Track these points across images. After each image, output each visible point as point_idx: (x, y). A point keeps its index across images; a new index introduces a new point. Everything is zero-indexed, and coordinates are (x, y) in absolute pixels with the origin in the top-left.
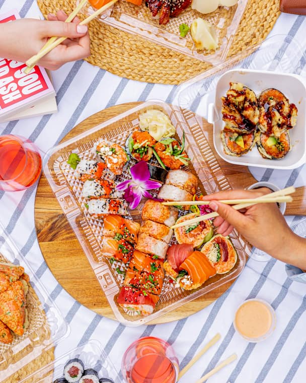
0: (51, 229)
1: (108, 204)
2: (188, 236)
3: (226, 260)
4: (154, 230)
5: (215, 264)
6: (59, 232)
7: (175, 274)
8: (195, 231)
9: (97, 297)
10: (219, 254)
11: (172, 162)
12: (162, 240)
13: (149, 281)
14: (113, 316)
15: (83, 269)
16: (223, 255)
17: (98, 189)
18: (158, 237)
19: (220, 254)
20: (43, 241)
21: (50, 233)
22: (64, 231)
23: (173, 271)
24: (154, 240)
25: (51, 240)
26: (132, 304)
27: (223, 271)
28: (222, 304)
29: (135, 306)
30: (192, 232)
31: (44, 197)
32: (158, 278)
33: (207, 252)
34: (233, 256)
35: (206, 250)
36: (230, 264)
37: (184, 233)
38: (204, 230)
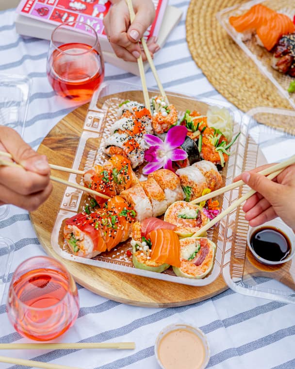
0: (60, 141)
1: (127, 139)
2: (178, 220)
3: (197, 265)
4: (151, 186)
5: (184, 260)
6: (66, 147)
7: (139, 236)
8: (188, 221)
9: (49, 218)
11: (211, 151)
12: (151, 201)
13: (111, 218)
14: (48, 243)
15: (58, 188)
16: (197, 259)
17: (129, 124)
18: (150, 194)
19: (196, 255)
20: (45, 145)
21: (57, 143)
22: (69, 149)
23: (139, 233)
24: (144, 194)
25: (52, 149)
26: (78, 226)
27: (187, 272)
28: (160, 319)
29: (79, 230)
30: (184, 220)
31: (77, 116)
32: (121, 227)
33: (185, 245)
34: (207, 265)
35: (185, 242)
36: (199, 270)
37: (176, 215)
38: (196, 227)
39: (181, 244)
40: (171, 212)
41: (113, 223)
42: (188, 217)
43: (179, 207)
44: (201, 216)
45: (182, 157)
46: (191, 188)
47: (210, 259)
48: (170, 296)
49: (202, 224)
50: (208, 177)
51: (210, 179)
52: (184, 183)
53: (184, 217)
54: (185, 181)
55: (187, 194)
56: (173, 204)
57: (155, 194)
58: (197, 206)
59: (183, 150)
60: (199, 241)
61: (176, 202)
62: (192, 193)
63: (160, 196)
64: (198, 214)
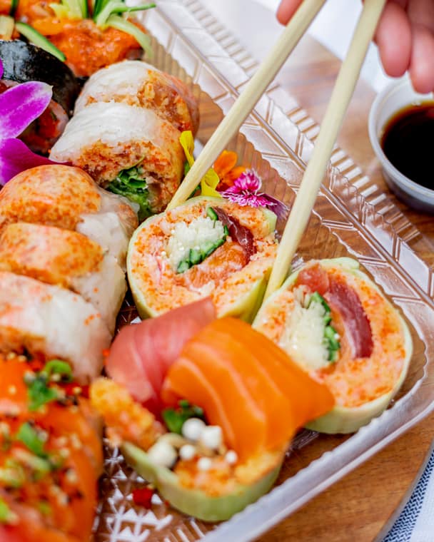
2: (188, 280)
3: (366, 351)
4: (33, 249)
5: (325, 372)
8: (216, 261)
10: (329, 330)
11: (88, 39)
12: (72, 289)
16: (348, 335)
18: (55, 273)
19: (336, 331)
23: (137, 410)
24: (38, 288)
27: (363, 397)
30: (203, 267)
32: (69, 445)
33: (278, 329)
34: (391, 331)
35: (273, 322)
36: (387, 364)
37: (169, 273)
38: (252, 258)
39: (270, 334)
40: (147, 276)
41: (41, 450)
42: (206, 249)
43: (156, 243)
44: (232, 219)
45: (34, 107)
46: (136, 167)
47: (381, 306)
48: (365, 506)
49: (256, 236)
50: (156, 102)
51: (166, 101)
52: (105, 169)
53: (195, 258)
54: (102, 164)
55: (136, 196)
56: (132, 251)
57: (71, 259)
58: (197, 201)
59: (17, 85)
60: (302, 288)
61: (134, 239)
62: (149, 180)
63: (87, 257)
64: (225, 222)
